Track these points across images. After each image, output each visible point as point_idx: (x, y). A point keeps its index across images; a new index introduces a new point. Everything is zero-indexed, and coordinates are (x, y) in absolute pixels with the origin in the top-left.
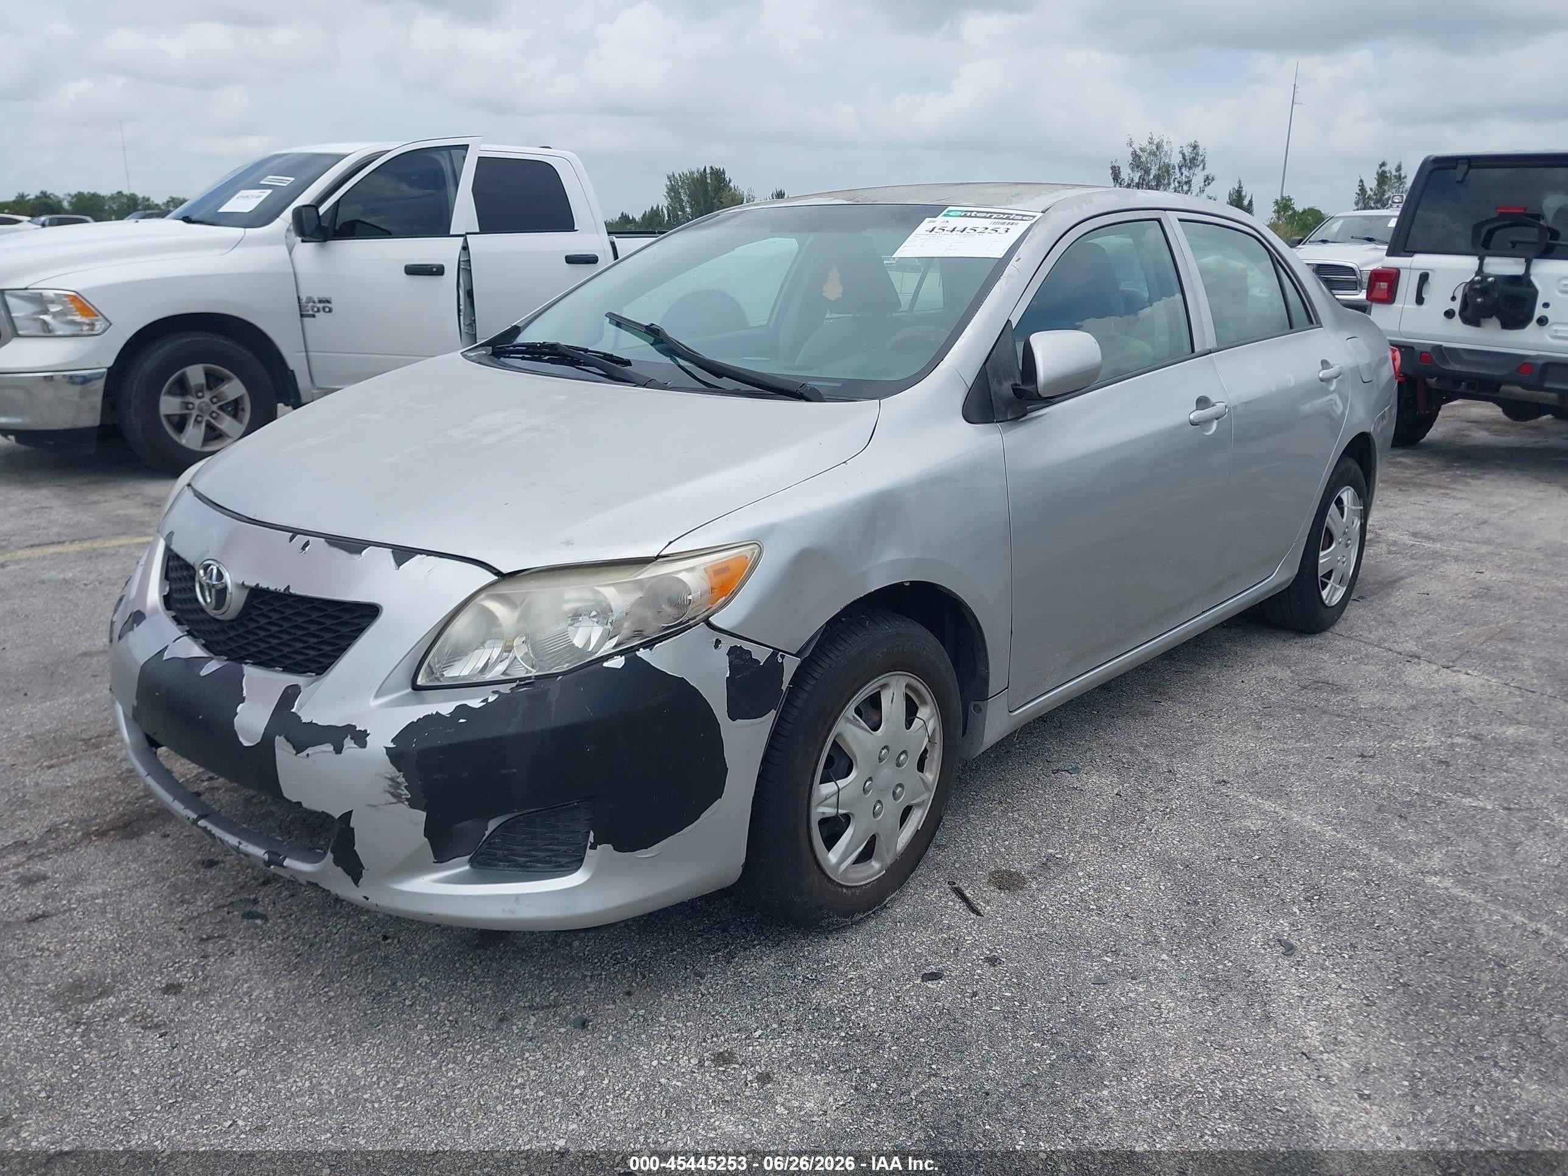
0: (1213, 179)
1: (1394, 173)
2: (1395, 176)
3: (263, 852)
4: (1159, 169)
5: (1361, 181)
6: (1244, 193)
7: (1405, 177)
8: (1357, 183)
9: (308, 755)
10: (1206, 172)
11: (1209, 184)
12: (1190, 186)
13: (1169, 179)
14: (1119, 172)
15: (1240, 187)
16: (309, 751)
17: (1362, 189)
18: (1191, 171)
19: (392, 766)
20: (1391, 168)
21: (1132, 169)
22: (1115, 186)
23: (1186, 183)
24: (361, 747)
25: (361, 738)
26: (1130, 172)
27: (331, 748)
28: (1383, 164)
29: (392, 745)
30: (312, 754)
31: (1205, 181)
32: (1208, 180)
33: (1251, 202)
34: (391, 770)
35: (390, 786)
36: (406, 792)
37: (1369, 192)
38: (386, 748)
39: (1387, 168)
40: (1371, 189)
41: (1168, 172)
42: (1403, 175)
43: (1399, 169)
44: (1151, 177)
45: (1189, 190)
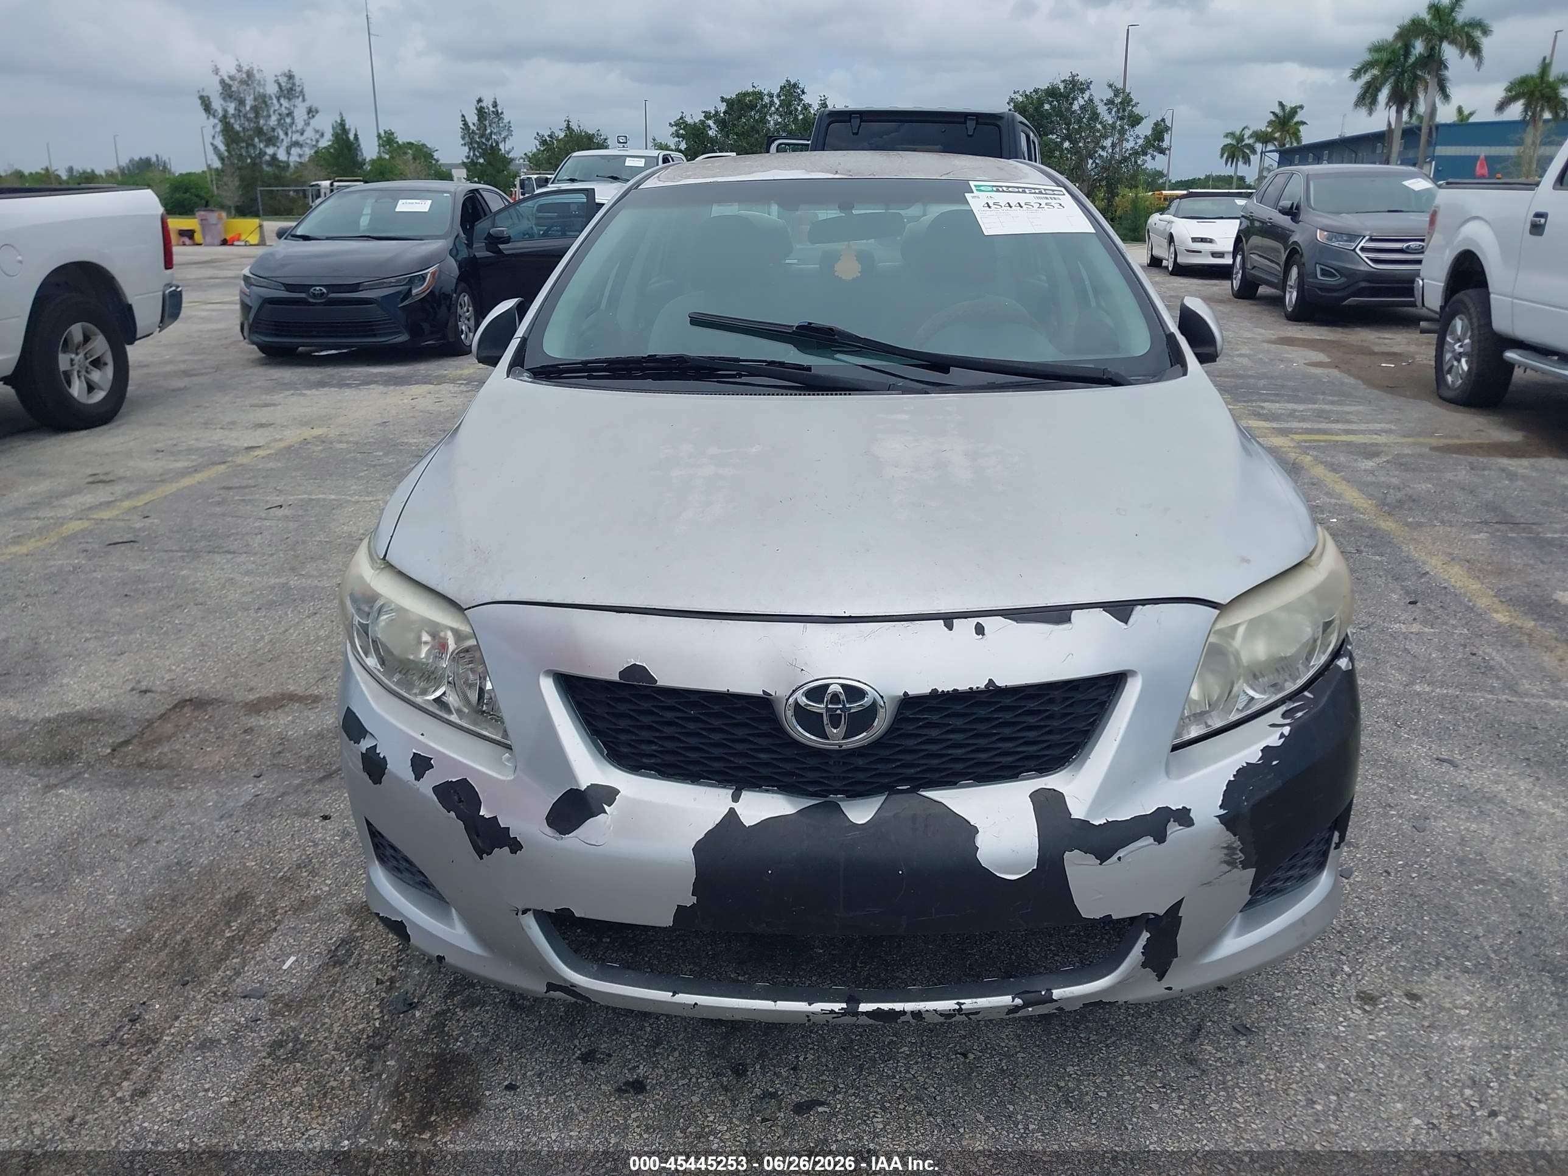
0: (317, 112)
1: (492, 109)
2: (493, 112)
3: (1010, 997)
4: (255, 99)
5: (463, 116)
6: (347, 127)
7: (502, 113)
8: (460, 119)
9: (1119, 859)
10: (307, 104)
11: (313, 116)
12: (293, 119)
13: (268, 111)
14: (210, 102)
15: (343, 120)
16: (1121, 853)
17: (466, 124)
18: (292, 103)
19: (1228, 833)
20: (487, 103)
21: (224, 99)
22: (208, 118)
23: (288, 115)
24: (1189, 826)
25: (1183, 817)
26: (222, 102)
27: (1151, 840)
28: (480, 101)
29: (1222, 812)
30: (1124, 856)
31: (309, 114)
32: (311, 112)
33: (356, 136)
34: (1227, 837)
35: (1226, 855)
36: (1241, 855)
37: (472, 127)
38: (1217, 816)
39: (484, 104)
40: (474, 124)
41: (265, 102)
42: (500, 111)
43: (495, 105)
44: (248, 108)
45: (293, 123)
